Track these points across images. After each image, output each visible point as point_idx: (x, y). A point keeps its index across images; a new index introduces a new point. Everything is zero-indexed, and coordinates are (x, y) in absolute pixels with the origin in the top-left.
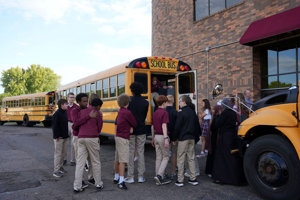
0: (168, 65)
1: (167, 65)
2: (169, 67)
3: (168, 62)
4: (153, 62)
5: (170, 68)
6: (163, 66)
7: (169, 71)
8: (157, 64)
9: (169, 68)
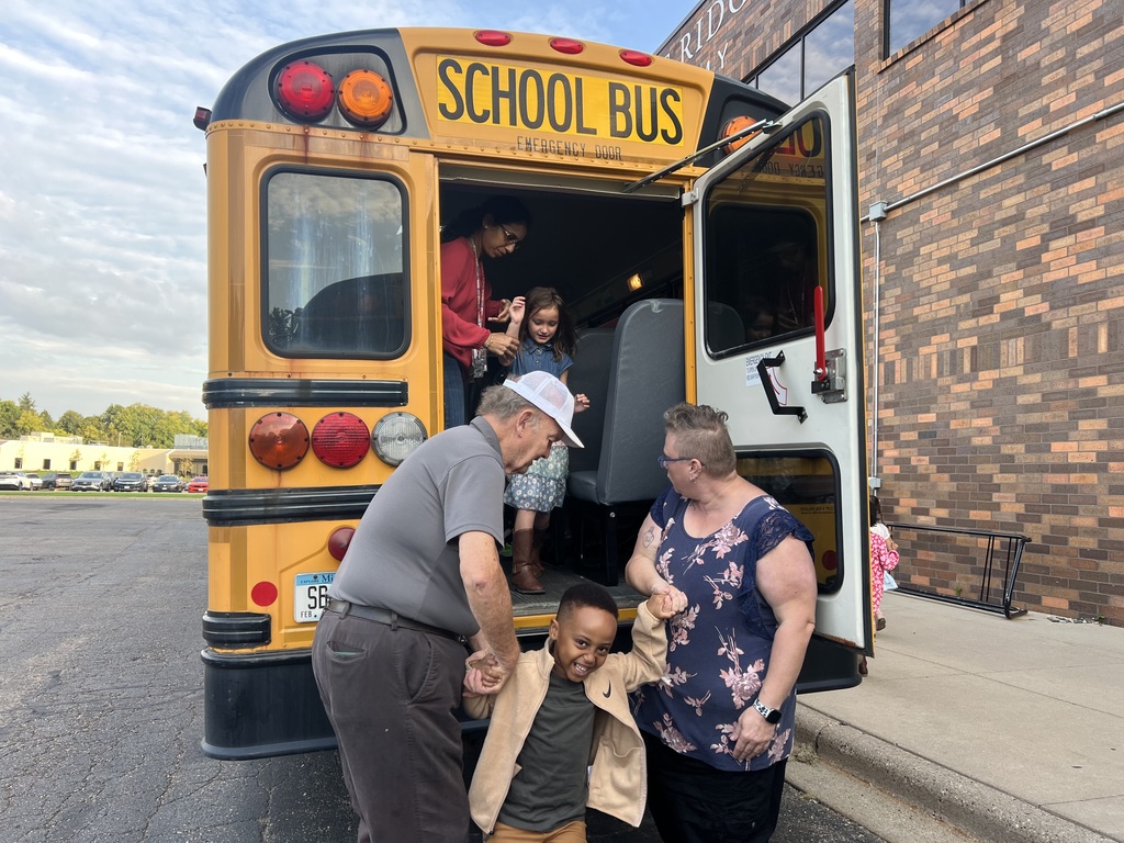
0: (614, 109)
1: (596, 113)
2: (621, 126)
3: (613, 87)
4: (459, 81)
5: (627, 133)
6: (560, 121)
7: (618, 157)
8: (497, 94)
9: (615, 133)
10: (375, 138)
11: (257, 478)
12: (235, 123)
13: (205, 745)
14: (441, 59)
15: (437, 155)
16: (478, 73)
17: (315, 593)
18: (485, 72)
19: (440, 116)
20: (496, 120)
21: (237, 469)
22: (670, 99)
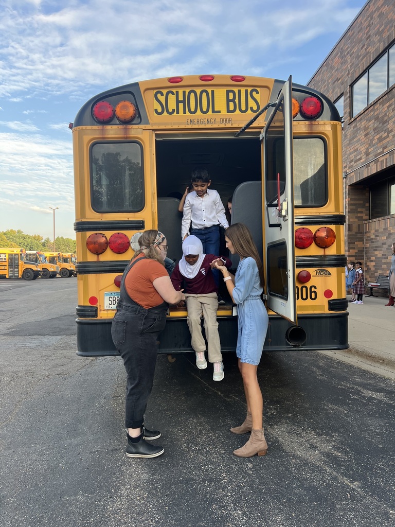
10: (130, 127)
11: (91, 258)
12: (80, 127)
13: (77, 352)
14: (155, 91)
15: (154, 130)
16: (170, 95)
17: (111, 299)
18: (173, 93)
19: (156, 115)
20: (178, 113)
21: (84, 255)
22: (254, 93)
